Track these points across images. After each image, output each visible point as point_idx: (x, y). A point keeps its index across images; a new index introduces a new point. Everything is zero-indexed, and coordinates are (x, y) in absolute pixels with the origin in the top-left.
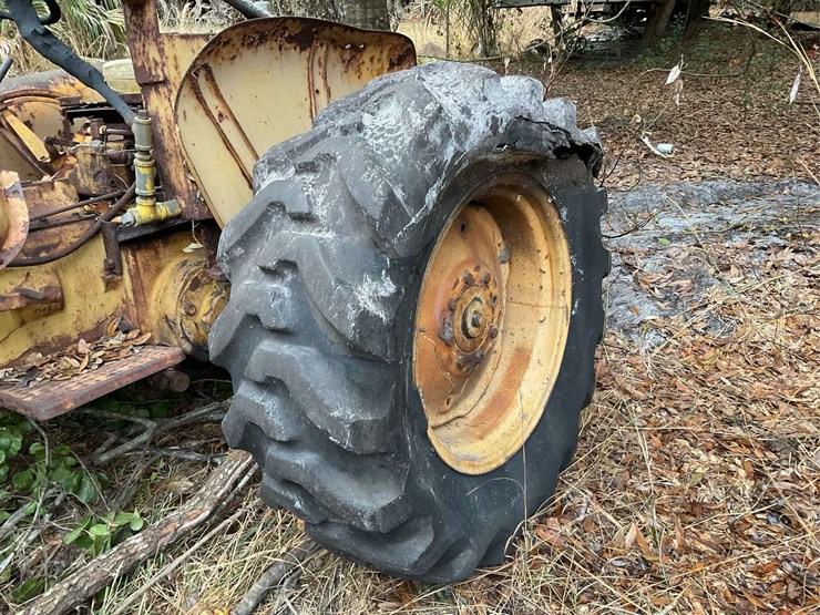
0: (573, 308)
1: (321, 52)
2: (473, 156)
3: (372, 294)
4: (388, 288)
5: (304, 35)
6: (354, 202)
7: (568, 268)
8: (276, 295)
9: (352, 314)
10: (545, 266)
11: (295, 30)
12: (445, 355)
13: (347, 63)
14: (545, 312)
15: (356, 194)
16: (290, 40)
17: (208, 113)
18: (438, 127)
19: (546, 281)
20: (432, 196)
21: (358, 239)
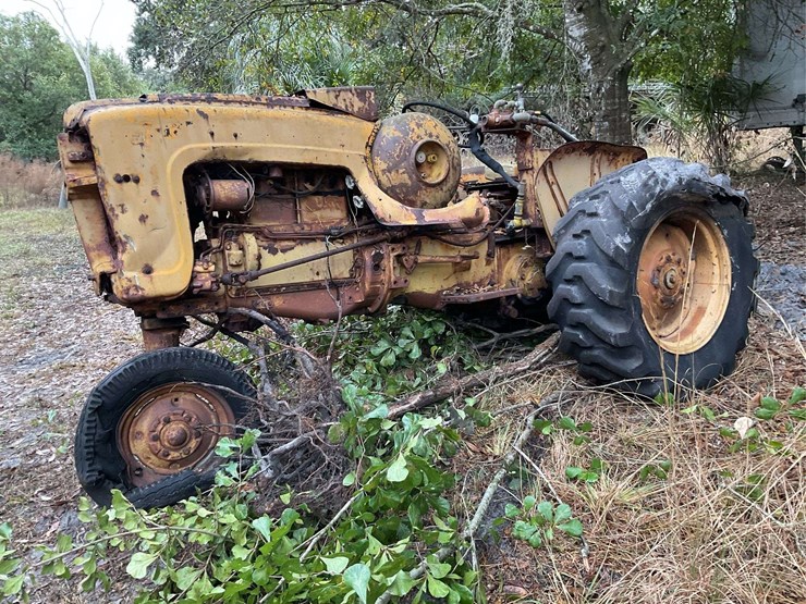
0: (732, 286)
1: (598, 156)
2: (670, 193)
3: (622, 241)
4: (628, 240)
5: (591, 148)
6: (615, 206)
7: (729, 263)
8: (580, 244)
9: (612, 246)
10: (715, 261)
11: (588, 146)
12: (654, 293)
13: (610, 162)
14: (715, 287)
15: (616, 203)
16: (584, 151)
17: (548, 181)
18: (653, 179)
19: (716, 270)
20: (649, 206)
21: (616, 221)
